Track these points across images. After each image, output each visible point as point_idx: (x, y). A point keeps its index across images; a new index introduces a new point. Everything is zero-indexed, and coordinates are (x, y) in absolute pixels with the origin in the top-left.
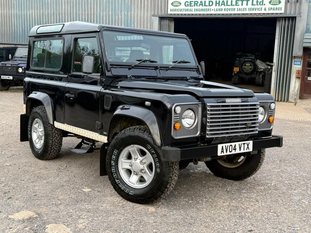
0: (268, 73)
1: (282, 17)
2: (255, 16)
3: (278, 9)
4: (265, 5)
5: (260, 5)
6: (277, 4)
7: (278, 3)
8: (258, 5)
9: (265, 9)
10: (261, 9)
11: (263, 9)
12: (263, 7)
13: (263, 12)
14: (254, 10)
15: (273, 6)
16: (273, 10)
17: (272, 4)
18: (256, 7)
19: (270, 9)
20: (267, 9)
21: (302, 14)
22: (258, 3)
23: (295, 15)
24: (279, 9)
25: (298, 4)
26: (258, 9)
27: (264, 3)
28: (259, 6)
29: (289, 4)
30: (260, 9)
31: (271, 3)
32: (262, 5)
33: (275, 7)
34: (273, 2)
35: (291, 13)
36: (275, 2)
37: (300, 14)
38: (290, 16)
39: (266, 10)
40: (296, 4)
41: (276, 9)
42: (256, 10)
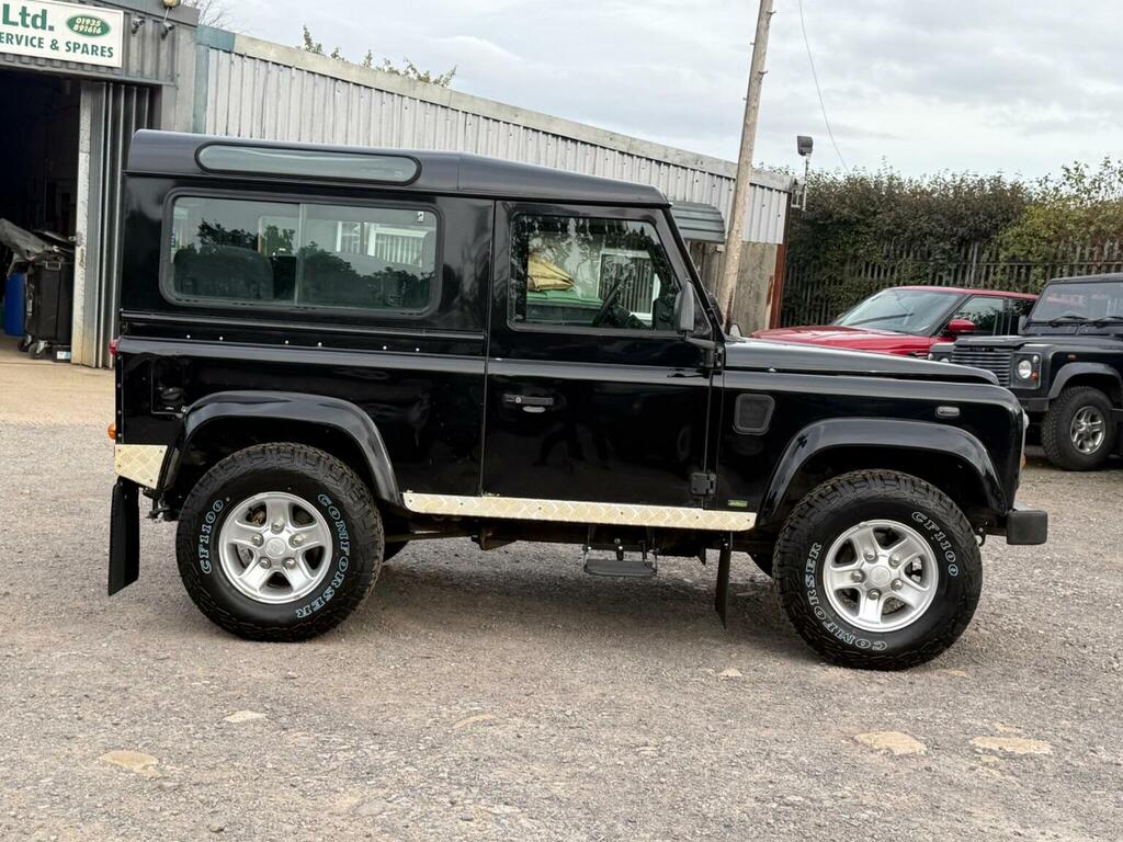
0: (52, 269)
1: (108, 81)
2: (17, 64)
3: (99, 52)
4: (51, 28)
5: (35, 26)
6: (96, 35)
7: (99, 31)
8: (28, 26)
9: (54, 45)
10: (40, 42)
11: (47, 43)
12: (47, 36)
13: (46, 52)
14: (14, 40)
15: (82, 40)
16: (83, 52)
17: (78, 31)
18: (19, 30)
19: (71, 46)
20: (62, 45)
21: (179, 81)
22: (29, 20)
23: (157, 79)
24: (102, 51)
25: (165, 45)
26: (29, 41)
27: (48, 23)
28: (30, 32)
29: (134, 41)
30: (35, 42)
31: (76, 27)
32: (43, 27)
33: (90, 41)
34: (80, 24)
35: (142, 73)
36: (89, 26)
37: (172, 80)
38: (139, 80)
39: (57, 48)
40: (159, 44)
41: (94, 50)
42: (19, 43)
